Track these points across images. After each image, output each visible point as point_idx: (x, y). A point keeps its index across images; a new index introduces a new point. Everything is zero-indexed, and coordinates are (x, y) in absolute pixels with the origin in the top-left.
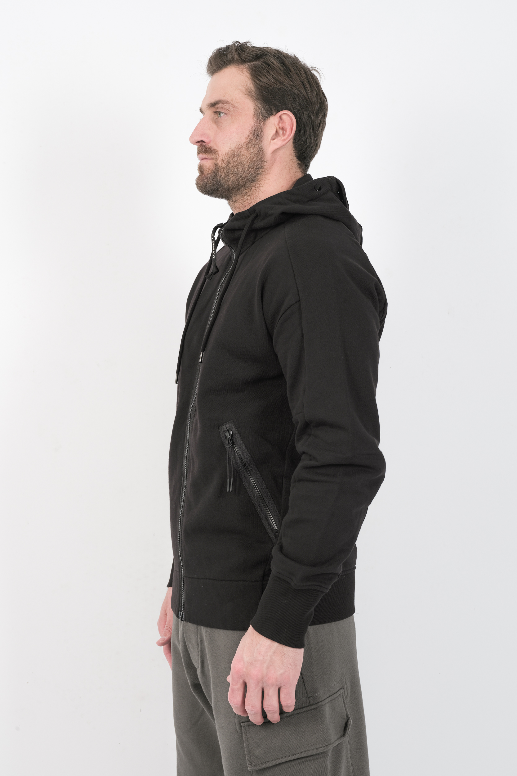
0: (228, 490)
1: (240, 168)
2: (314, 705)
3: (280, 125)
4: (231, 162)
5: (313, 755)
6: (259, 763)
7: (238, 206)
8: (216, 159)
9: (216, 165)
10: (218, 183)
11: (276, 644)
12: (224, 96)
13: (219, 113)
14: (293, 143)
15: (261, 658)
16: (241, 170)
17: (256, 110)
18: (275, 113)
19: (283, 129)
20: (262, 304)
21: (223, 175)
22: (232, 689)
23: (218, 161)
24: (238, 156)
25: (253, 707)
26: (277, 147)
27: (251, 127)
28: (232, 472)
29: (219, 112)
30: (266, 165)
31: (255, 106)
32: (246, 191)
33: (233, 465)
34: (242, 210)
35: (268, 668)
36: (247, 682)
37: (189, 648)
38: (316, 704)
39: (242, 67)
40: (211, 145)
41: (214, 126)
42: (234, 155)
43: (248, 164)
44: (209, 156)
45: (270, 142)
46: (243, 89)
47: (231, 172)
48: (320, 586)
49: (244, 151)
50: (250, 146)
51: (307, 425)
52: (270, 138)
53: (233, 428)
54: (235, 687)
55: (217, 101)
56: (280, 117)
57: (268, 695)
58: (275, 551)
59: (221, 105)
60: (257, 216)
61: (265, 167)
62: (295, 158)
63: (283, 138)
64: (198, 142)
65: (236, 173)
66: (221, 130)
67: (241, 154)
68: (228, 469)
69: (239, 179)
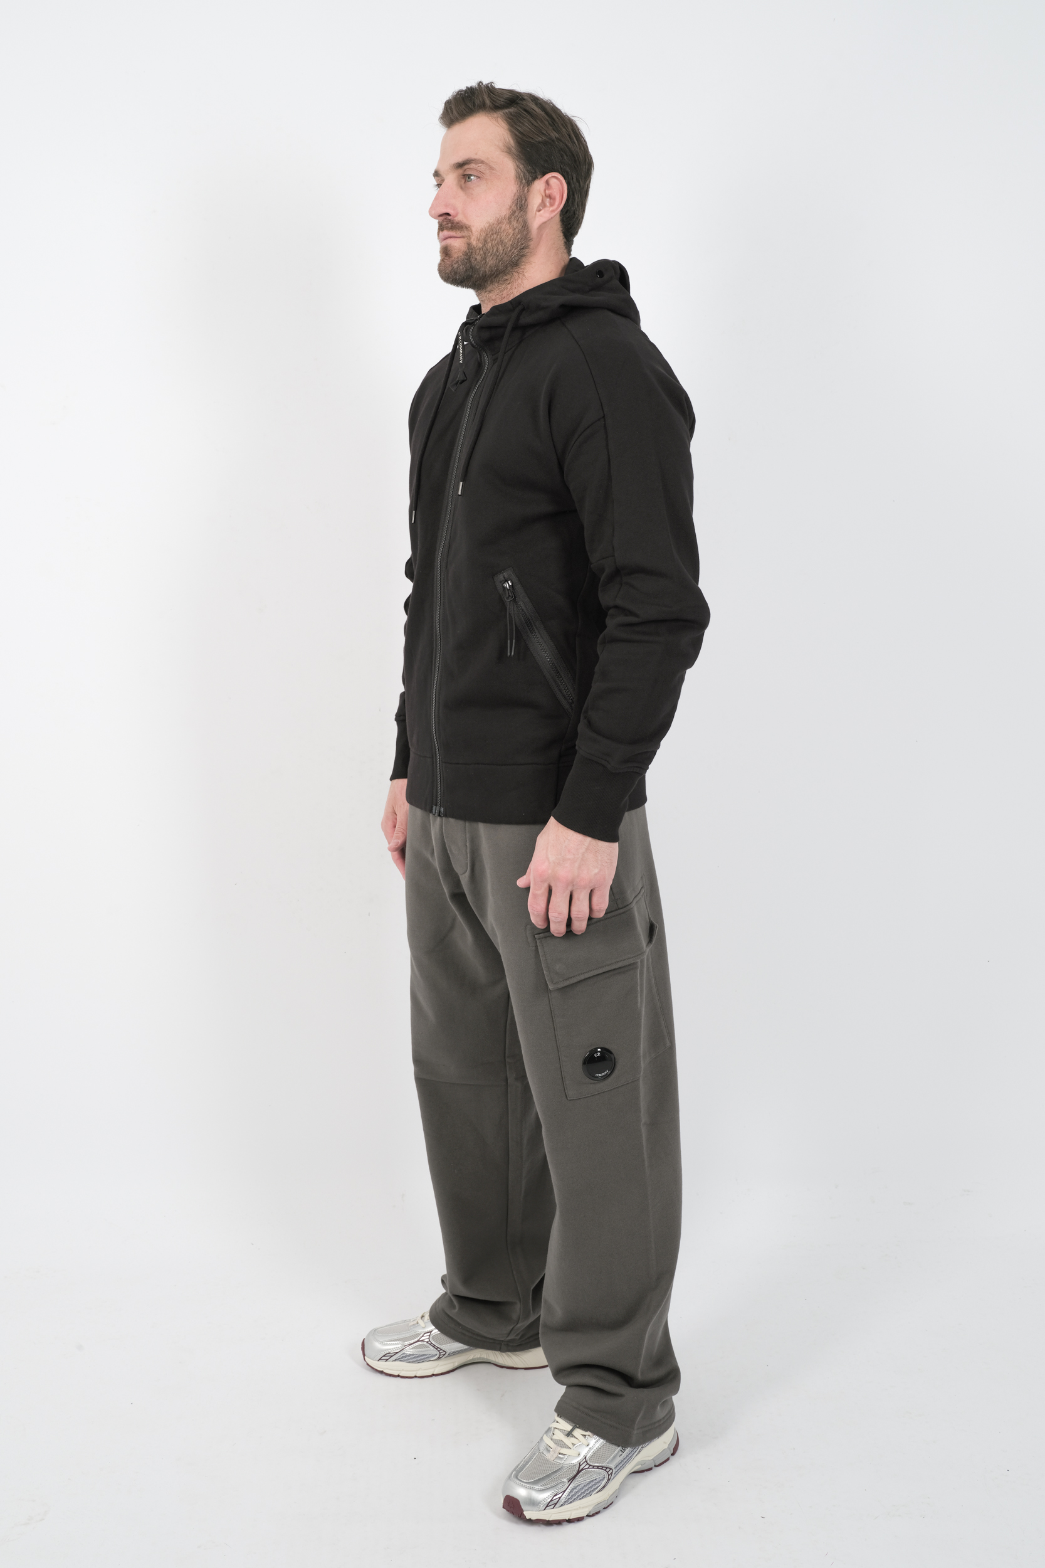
0: (509, 654)
1: (501, 248)
2: (622, 908)
3: (547, 192)
4: (489, 240)
5: (625, 966)
6: (561, 980)
7: (494, 297)
8: (469, 237)
9: (469, 245)
10: (472, 268)
11: (589, 839)
12: (476, 154)
13: (469, 176)
14: (560, 216)
15: (570, 856)
16: (501, 252)
17: (517, 172)
18: (539, 177)
19: (550, 197)
20: (550, 422)
21: (479, 258)
22: (535, 896)
23: (472, 240)
24: (497, 233)
25: (560, 914)
26: (544, 220)
27: (513, 195)
28: (514, 632)
29: (467, 175)
30: (532, 244)
31: (516, 167)
32: (506, 278)
33: (515, 625)
34: (499, 302)
35: (580, 867)
36: (552, 885)
37: (451, 851)
38: (625, 907)
39: (495, 115)
40: (459, 218)
41: (461, 193)
42: (492, 231)
43: (511, 243)
44: (459, 234)
45: (536, 214)
46: (501, 144)
47: (489, 254)
48: (639, 767)
49: (505, 226)
50: (512, 219)
51: (617, 572)
52: (535, 209)
53: (514, 577)
54: (539, 892)
55: (468, 160)
56: (547, 182)
57: (578, 899)
58: (582, 727)
59: (473, 166)
60: (523, 309)
61: (531, 247)
62: (562, 234)
63: (551, 209)
64: (441, 215)
65: (495, 255)
66: (472, 199)
67: (502, 230)
68: (508, 628)
69: (499, 262)
